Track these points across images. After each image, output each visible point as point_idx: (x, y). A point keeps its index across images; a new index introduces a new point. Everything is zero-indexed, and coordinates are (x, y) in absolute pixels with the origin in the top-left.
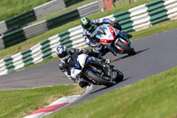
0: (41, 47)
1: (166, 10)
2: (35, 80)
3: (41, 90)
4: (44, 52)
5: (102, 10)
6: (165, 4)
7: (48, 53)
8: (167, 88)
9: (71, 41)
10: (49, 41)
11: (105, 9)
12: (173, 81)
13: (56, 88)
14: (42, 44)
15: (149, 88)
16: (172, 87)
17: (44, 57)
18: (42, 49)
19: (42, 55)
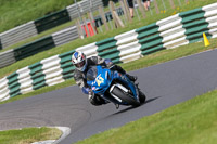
0: (7, 81)
1: (161, 37)
4: (11, 88)
5: (82, 37)
6: (160, 29)
7: (16, 89)
9: (44, 75)
10: (16, 75)
11: (86, 35)
13: (27, 131)
14: (9, 78)
15: (140, 132)
16: (169, 130)
17: (11, 94)
18: (9, 84)
19: (9, 91)
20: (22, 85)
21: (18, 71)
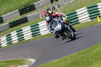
1: (78, 18)
2: (3, 56)
3: (7, 62)
4: (8, 41)
5: (41, 17)
6: (77, 14)
7: (10, 41)
8: (79, 62)
9: (23, 35)
10: (10, 34)
11: (43, 16)
12: (82, 57)
13: (15, 61)
14: (7, 36)
15: (68, 62)
16: (82, 61)
17: (8, 44)
18: (7, 39)
20: (13, 40)
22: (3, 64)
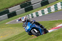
0: (54, 6)
7: (57, 9)
13: (59, 21)
14: (55, 6)
17: (55, 10)
18: (55, 7)
19: (55, 9)
20: (58, 8)
21: (57, 4)
22: (52, 23)
